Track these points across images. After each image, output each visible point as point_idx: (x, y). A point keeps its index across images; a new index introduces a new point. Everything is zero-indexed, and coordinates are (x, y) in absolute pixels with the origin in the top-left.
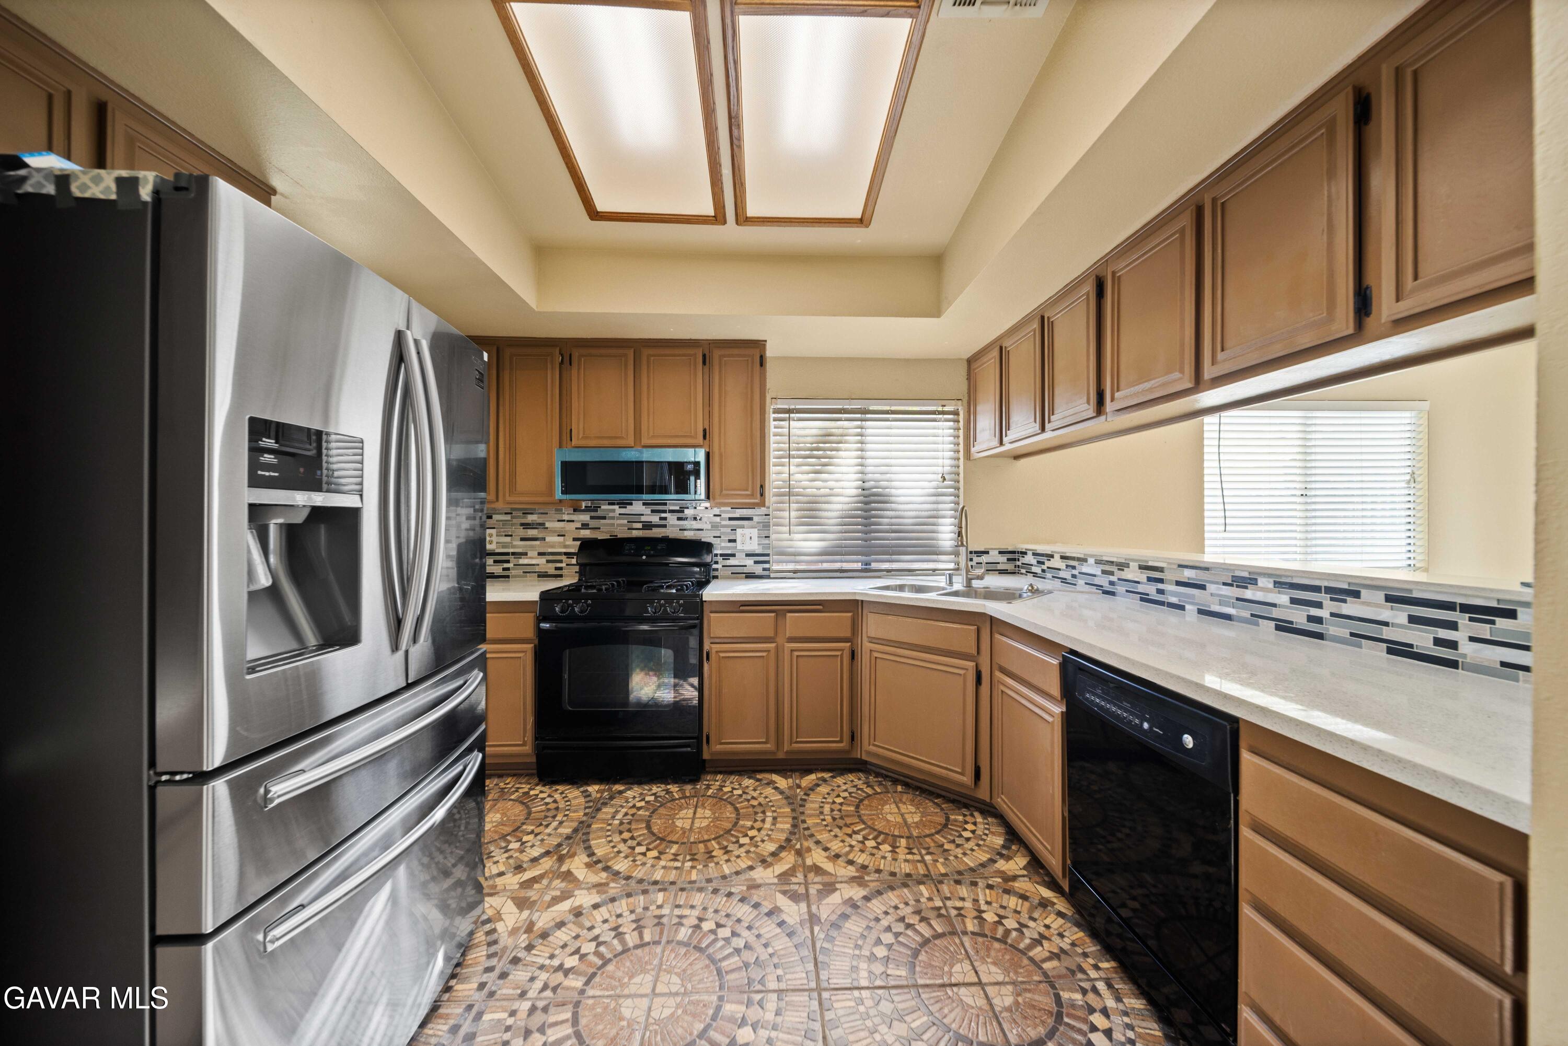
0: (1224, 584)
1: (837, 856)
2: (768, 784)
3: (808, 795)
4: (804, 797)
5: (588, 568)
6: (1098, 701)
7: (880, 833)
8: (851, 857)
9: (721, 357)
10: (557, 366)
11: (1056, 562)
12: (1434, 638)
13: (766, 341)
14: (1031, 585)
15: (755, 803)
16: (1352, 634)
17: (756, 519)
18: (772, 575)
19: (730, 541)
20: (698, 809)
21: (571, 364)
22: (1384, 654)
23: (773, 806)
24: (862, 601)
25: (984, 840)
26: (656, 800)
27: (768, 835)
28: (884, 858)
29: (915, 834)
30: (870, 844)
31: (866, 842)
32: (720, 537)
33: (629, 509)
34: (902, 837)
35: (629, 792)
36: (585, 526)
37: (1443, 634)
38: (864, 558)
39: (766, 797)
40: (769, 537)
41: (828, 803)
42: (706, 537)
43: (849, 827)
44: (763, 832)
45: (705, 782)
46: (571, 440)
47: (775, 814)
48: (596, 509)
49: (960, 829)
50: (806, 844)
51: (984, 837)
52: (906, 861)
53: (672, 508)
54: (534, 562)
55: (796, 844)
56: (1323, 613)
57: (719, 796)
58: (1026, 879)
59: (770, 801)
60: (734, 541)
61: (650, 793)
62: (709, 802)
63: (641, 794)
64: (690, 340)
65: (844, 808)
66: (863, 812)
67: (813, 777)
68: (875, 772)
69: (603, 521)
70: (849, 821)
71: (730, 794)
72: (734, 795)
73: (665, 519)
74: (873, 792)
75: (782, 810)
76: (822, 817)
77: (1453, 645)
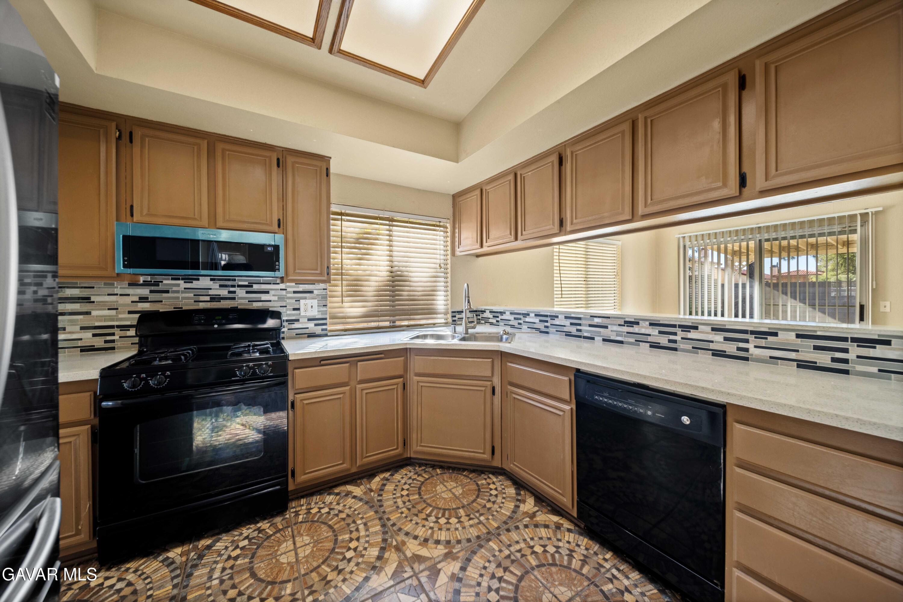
0: (619, 325)
1: (426, 540)
2: (347, 495)
3: (381, 495)
4: (379, 498)
5: (150, 339)
6: (606, 400)
7: (445, 510)
8: (435, 537)
9: (294, 163)
10: (114, 141)
11: (507, 316)
12: (737, 347)
13: (330, 158)
14: (504, 330)
15: (343, 515)
16: (693, 348)
17: (316, 292)
18: (329, 334)
19: (294, 309)
20: (297, 539)
21: (131, 141)
22: (711, 357)
23: (359, 514)
24: (410, 348)
25: (505, 493)
26: (251, 543)
27: (367, 542)
28: (457, 529)
29: (466, 503)
30: (443, 521)
31: (439, 521)
32: (286, 306)
33: (195, 284)
34: (459, 508)
35: (218, 544)
36: (143, 299)
37: (742, 345)
38: (392, 318)
39: (350, 508)
40: (326, 305)
41: (398, 497)
42: (274, 306)
43: (422, 512)
44: (362, 540)
45: (292, 510)
46: (132, 215)
47: (364, 520)
48: (157, 284)
49: (488, 490)
50: (399, 539)
51: (503, 491)
52: (471, 526)
53: (240, 283)
54: (74, 336)
55: (392, 541)
56: (678, 338)
57: (310, 519)
58: (540, 513)
59: (355, 510)
60: (298, 309)
61: (241, 538)
62: (303, 528)
63: (233, 542)
64: (265, 144)
65: (411, 498)
66: (425, 497)
67: (377, 479)
68: (418, 464)
69: (165, 295)
70: (420, 507)
71: (319, 514)
72: (323, 514)
73: (234, 292)
74: (424, 479)
75: (368, 515)
76: (400, 511)
77: (747, 350)
